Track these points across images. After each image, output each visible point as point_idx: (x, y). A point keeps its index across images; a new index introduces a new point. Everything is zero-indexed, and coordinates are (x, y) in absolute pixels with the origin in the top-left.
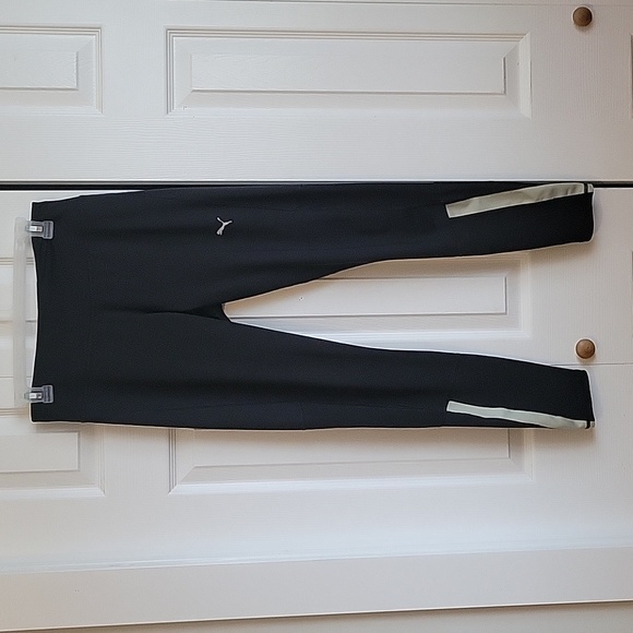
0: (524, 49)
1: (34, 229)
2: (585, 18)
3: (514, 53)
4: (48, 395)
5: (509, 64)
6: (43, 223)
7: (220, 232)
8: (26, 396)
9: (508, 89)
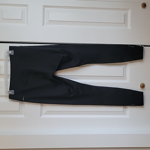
0: (129, 13)
2: (144, 6)
3: (127, 13)
4: (12, 92)
5: (125, 16)
9: (125, 22)
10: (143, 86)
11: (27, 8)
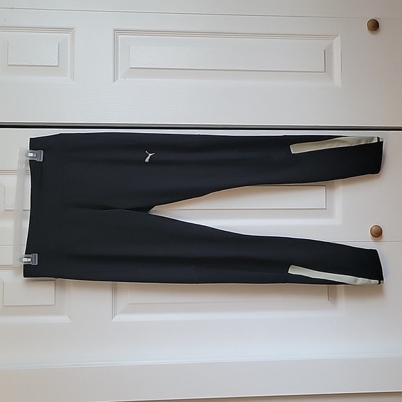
0: (337, 44)
1: (31, 155)
2: (374, 26)
3: (330, 47)
4: (33, 260)
5: (327, 54)
6: (37, 152)
7: (147, 160)
8: (21, 260)
9: (327, 69)
10: (377, 233)
11: (73, 38)
